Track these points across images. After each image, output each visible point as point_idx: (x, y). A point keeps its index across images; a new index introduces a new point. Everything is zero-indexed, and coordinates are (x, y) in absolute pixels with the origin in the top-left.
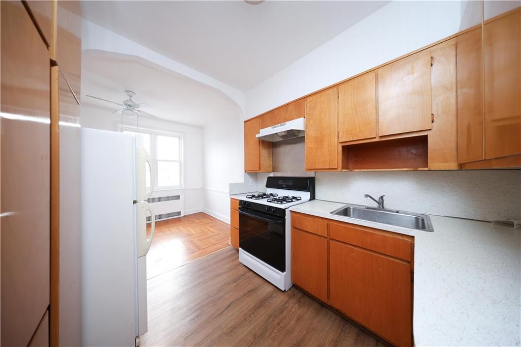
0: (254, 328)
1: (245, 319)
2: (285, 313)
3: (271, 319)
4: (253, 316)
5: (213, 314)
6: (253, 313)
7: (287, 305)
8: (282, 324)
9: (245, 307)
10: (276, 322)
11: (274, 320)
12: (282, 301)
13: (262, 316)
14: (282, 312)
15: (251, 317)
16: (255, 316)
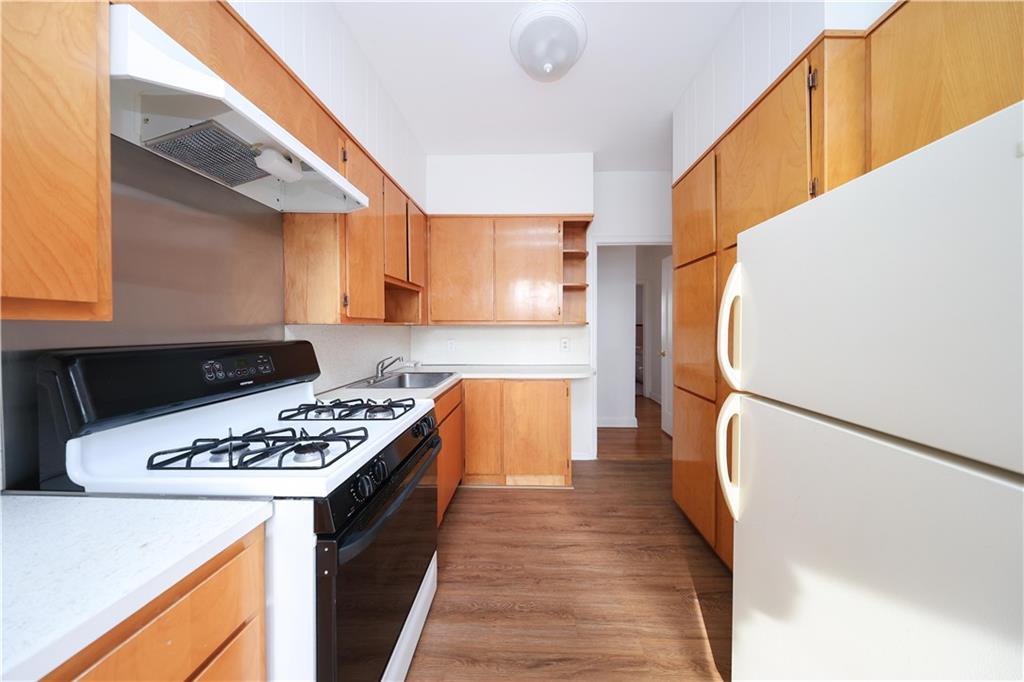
0: (531, 590)
1: (531, 611)
2: (475, 574)
3: (500, 581)
4: (516, 607)
5: (580, 673)
6: (512, 610)
7: (459, 579)
8: (496, 568)
9: (515, 632)
10: (499, 575)
11: (498, 578)
12: (454, 589)
13: (505, 596)
14: (478, 577)
15: (520, 607)
16: (515, 604)
